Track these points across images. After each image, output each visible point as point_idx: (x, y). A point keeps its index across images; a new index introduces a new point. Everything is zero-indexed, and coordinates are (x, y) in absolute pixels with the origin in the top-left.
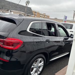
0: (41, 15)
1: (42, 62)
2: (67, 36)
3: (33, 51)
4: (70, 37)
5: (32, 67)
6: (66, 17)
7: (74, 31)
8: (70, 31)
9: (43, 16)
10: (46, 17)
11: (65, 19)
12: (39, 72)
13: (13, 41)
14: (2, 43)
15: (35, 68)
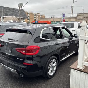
0: (35, 16)
1: (55, 63)
2: (71, 37)
3: (49, 54)
4: (74, 37)
5: (49, 67)
6: (64, 15)
7: (76, 30)
8: (72, 31)
9: (37, 16)
10: (41, 17)
11: (64, 17)
12: (54, 72)
13: (31, 48)
14: (25, 51)
15: (51, 68)
